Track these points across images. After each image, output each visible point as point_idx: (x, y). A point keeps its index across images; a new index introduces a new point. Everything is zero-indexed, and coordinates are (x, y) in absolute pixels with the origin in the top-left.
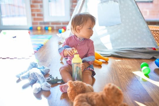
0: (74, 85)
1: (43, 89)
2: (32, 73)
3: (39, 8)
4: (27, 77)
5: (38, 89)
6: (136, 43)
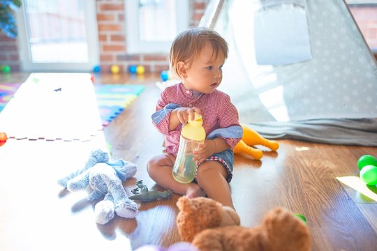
0: (194, 207)
1: (119, 214)
2: (95, 175)
3: (116, 22)
4: (84, 184)
5: (108, 215)
6: (346, 107)
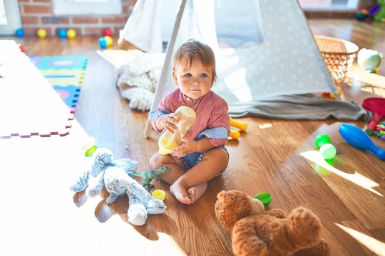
0: (231, 200)
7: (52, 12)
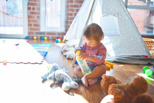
3: (36, 19)
6: (133, 51)
7: (39, 30)
